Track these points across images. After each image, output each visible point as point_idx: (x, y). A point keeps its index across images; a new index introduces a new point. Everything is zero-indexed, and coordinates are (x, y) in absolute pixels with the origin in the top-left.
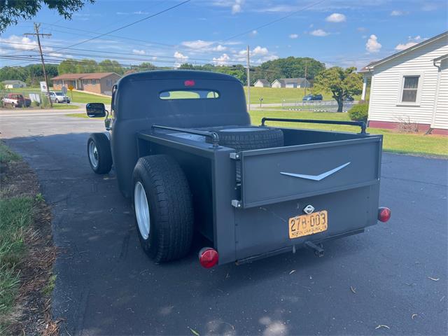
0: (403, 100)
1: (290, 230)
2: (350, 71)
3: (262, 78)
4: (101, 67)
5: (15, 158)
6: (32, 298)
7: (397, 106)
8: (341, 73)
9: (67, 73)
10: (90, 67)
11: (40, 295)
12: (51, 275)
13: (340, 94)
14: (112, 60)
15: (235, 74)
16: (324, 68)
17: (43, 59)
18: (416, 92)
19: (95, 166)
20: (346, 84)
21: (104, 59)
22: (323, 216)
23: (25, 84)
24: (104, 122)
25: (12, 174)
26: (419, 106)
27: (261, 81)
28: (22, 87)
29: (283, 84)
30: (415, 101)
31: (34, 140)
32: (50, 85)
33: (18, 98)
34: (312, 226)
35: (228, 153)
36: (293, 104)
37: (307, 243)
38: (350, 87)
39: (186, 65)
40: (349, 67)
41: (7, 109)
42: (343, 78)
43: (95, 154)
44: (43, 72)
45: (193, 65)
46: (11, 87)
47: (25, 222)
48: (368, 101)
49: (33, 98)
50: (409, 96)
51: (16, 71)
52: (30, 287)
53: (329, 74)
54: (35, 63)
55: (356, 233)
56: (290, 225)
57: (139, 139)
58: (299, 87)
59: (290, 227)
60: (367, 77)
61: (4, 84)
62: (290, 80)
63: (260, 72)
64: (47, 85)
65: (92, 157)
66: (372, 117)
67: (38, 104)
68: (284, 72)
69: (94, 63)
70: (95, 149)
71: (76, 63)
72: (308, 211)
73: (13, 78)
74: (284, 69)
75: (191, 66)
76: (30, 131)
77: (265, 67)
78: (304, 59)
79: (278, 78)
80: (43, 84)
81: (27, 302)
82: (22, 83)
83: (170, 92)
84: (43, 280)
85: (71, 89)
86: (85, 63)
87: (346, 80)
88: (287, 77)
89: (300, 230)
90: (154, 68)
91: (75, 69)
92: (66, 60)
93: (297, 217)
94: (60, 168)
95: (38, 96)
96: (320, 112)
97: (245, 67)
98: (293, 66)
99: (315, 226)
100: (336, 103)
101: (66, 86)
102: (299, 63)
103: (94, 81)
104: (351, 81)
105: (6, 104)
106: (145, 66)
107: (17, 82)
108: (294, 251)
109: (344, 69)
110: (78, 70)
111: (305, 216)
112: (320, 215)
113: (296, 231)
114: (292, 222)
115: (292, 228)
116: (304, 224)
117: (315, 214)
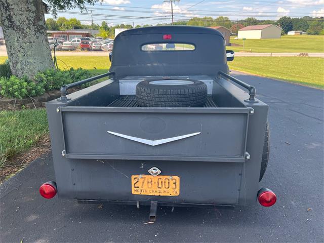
1: (133, 186)
4: (215, 23)
10: (207, 22)
17: (173, 19)
22: (174, 181)
34: (159, 188)
37: (152, 202)
71: (199, 20)
72: (153, 173)
89: (144, 189)
93: (140, 176)
99: (163, 189)
111: (150, 177)
112: (170, 180)
113: (140, 188)
114: (135, 179)
115: (135, 184)
116: (150, 184)
117: (163, 178)
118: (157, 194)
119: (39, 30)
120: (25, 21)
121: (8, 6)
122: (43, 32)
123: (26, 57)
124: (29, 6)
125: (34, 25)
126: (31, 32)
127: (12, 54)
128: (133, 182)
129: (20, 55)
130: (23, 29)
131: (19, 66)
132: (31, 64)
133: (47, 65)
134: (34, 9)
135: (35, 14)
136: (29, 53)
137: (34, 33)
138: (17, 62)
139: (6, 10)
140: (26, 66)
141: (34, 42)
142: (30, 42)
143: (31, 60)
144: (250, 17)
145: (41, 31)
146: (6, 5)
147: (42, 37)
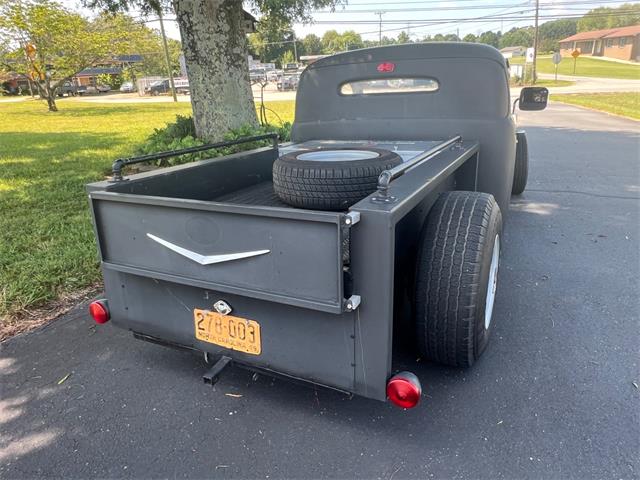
1: (196, 325)
22: (252, 329)
34: (232, 337)
46: (510, 55)
59: (196, 322)
64: (535, 53)
85: (575, 54)
89: (211, 333)
93: (205, 311)
95: (521, 68)
99: (238, 339)
101: (578, 50)
103: (623, 41)
108: (206, 358)
111: (220, 316)
112: (246, 326)
113: (206, 332)
114: (199, 314)
115: (199, 323)
116: (218, 327)
117: (237, 320)
118: (229, 346)
119: (233, 62)
120: (214, 49)
121: (191, 27)
122: (240, 66)
123: (213, 107)
124: (220, 24)
125: (226, 55)
126: (221, 65)
127: (195, 102)
128: (197, 319)
129: (206, 102)
130: (210, 62)
131: (204, 121)
132: (221, 118)
133: (243, 119)
134: (227, 28)
135: (227, 38)
136: (218, 100)
137: (226, 67)
138: (202, 115)
139: (188, 33)
140: (214, 120)
141: (225, 82)
142: (220, 83)
143: (220, 112)
145: (236, 63)
146: (188, 25)
147: (238, 73)
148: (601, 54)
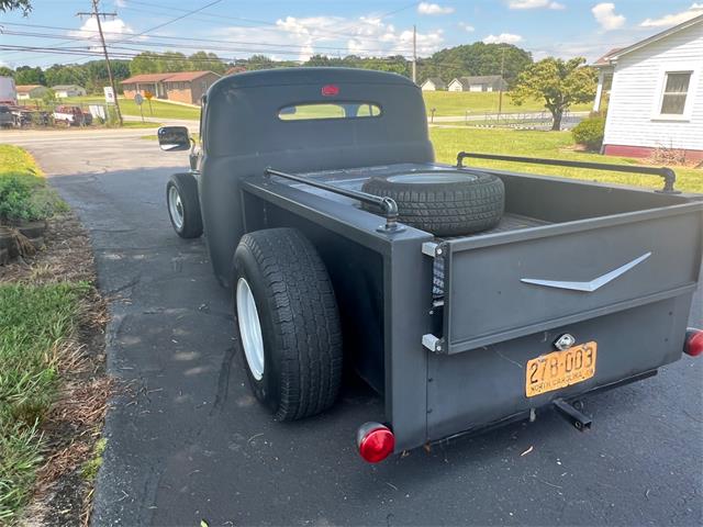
0: (663, 111)
1: (528, 381)
2: (575, 63)
3: (433, 77)
4: (191, 63)
5: (62, 210)
6: (61, 486)
7: (653, 121)
8: (560, 66)
9: (143, 73)
10: (175, 62)
11: (77, 480)
12: (98, 437)
13: (557, 100)
14: (207, 52)
15: (393, 70)
16: (531, 61)
17: (106, 52)
18: (684, 98)
19: (179, 226)
20: (567, 85)
21: (196, 51)
22: (589, 352)
23: (84, 91)
24: (188, 159)
25: (54, 237)
26: (688, 122)
27: (432, 81)
28: (80, 95)
29: (466, 86)
30: (682, 113)
31: (92, 179)
32: (118, 91)
33: (74, 112)
34: (568, 371)
35: (418, 243)
36: (482, 117)
37: (556, 402)
38: (575, 90)
39: (318, 57)
40: (573, 58)
41: (59, 128)
42: (563, 75)
43: (179, 207)
44: (107, 71)
45: (329, 57)
46: (63, 95)
47: (63, 330)
48: (605, 113)
49: (96, 111)
50: (673, 104)
51: (71, 71)
52: (61, 462)
53: (542, 69)
54: (97, 59)
55: (642, 377)
56: (529, 373)
57: (244, 191)
58: (490, 90)
59: (528, 377)
60: (605, 73)
61: (54, 92)
62: (475, 78)
63: (430, 67)
64: (115, 92)
65: (174, 211)
66: (610, 138)
67: (102, 121)
68: (467, 66)
69: (180, 56)
70: (179, 199)
71: (156, 57)
72: (564, 346)
73: (68, 82)
74: (468, 62)
75: (325, 58)
76: (88, 163)
77: (440, 58)
78: (501, 45)
79: (458, 76)
80: (108, 90)
81: (53, 495)
82: (80, 89)
83: (297, 108)
84: (85, 449)
85: (148, 97)
86: (168, 56)
87: (568, 78)
88: (473, 75)
89: (546, 381)
90: (269, 63)
91: (155, 66)
92: (140, 53)
93: (541, 358)
94: (127, 228)
95: (101, 108)
96: (524, 130)
97: (408, 59)
98: (483, 56)
99: (573, 371)
100: (549, 115)
101: (142, 93)
102: (491, 52)
103: (182, 85)
104: (576, 80)
105: (57, 121)
106: (257, 60)
107: (72, 87)
108: (533, 417)
109: (566, 60)
110: (159, 68)
111: (555, 354)
112: (583, 352)
113: (539, 382)
114: (532, 366)
115: (531, 377)
116: (554, 369)
117: (574, 350)
118: (565, 385)
144: (257, 55)
148: (165, 97)
